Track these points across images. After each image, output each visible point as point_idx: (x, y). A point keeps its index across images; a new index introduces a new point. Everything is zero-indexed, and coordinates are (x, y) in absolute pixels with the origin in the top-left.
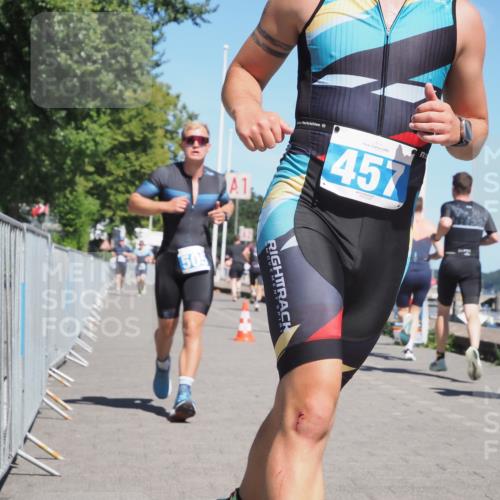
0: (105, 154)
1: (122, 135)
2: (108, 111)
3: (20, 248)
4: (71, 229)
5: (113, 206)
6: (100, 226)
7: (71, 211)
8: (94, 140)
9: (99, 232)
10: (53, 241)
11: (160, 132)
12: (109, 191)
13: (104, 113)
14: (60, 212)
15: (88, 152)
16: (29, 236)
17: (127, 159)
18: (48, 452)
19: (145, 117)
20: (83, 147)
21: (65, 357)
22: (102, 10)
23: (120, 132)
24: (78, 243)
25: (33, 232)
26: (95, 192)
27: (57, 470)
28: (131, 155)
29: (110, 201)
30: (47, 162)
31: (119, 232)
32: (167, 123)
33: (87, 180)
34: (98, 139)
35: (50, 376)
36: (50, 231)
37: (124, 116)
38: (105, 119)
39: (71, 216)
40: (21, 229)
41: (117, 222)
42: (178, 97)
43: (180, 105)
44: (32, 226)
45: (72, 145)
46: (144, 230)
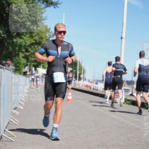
0: (28, 46)
1: (33, 40)
2: (29, 33)
3: (3, 74)
4: (18, 68)
5: (30, 61)
6: (26, 67)
7: (18, 63)
8: (25, 42)
9: (26, 69)
10: (13, 72)
11: (44, 40)
12: (29, 57)
13: (28, 34)
14: (15, 63)
15: (23, 45)
16: (6, 70)
17: (35, 47)
18: (11, 134)
19: (40, 35)
20: (21, 44)
21: (16, 106)
22: (28, 3)
23: (32, 39)
24: (20, 72)
25: (7, 69)
26: (25, 57)
27: (14, 140)
28: (36, 46)
29: (30, 60)
30: (11, 48)
31: (32, 69)
32: (47, 37)
33: (23, 54)
34: (26, 41)
35: (12, 112)
36: (12, 69)
37: (34, 35)
38: (28, 35)
39: (18, 64)
40: (3, 68)
41: (32, 66)
42: (50, 29)
43: (50, 31)
44: (6, 67)
45: (18, 43)
46: (40, 69)
